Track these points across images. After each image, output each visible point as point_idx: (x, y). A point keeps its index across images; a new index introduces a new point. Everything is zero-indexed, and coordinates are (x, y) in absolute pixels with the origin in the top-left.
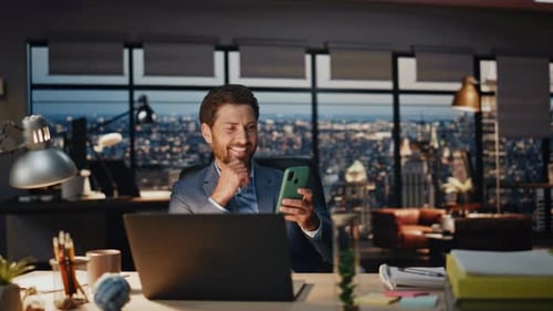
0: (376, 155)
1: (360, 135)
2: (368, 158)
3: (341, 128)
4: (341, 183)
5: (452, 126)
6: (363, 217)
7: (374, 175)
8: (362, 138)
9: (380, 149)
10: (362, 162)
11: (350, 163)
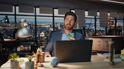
0: (47, 31)
1: (43, 26)
2: (45, 31)
3: (39, 24)
4: (39, 37)
5: (63, 24)
6: (44, 44)
7: (46, 35)
8: (44, 27)
9: (48, 29)
10: (44, 32)
11: (41, 32)
